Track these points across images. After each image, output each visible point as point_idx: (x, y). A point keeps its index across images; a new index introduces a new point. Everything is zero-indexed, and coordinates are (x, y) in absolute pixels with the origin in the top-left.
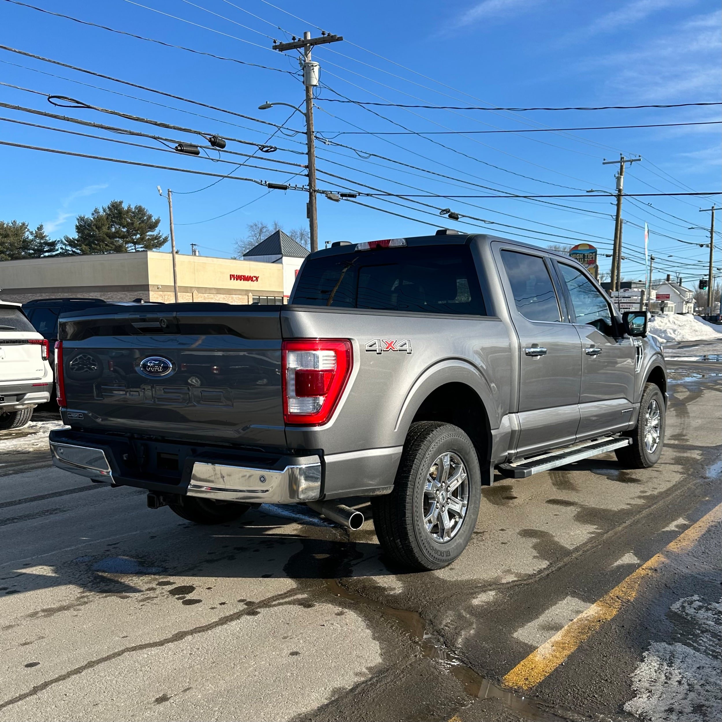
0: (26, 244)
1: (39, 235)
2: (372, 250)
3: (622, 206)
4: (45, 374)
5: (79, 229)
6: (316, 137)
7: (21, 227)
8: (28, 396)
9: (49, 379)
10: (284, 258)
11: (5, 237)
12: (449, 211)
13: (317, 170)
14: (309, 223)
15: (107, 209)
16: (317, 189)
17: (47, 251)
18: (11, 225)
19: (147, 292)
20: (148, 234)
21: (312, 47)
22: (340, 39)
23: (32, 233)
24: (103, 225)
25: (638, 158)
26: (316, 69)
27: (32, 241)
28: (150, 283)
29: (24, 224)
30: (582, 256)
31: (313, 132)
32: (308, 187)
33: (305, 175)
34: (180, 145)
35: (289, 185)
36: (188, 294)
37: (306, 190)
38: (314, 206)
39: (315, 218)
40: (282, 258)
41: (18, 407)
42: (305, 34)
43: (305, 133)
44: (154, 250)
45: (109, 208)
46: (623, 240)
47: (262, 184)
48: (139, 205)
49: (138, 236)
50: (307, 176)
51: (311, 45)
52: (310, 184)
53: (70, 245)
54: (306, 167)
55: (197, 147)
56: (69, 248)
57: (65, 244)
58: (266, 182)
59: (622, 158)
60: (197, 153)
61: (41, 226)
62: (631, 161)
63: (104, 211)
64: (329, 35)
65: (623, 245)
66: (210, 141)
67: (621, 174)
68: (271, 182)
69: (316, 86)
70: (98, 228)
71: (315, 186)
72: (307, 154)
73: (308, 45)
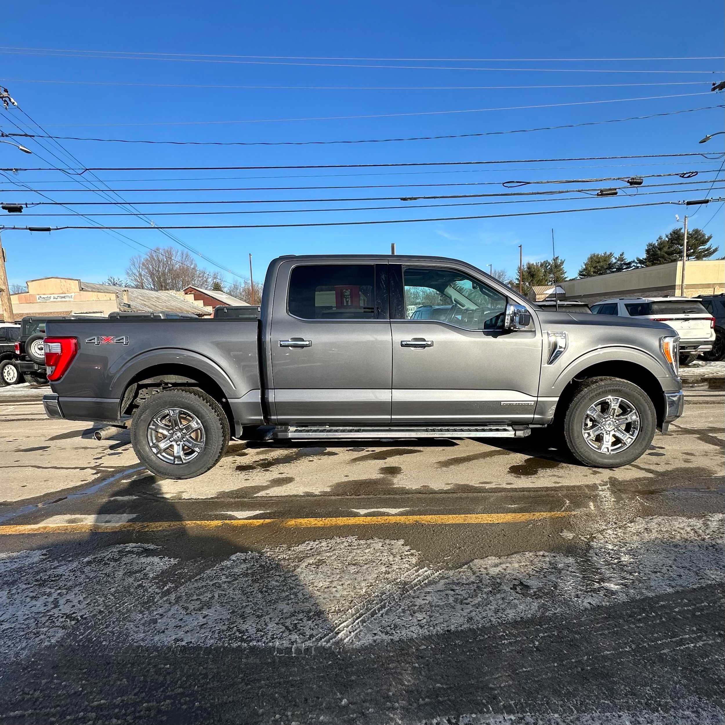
0: (610, 266)
1: (621, 259)
4: (711, 336)
5: (648, 251)
7: (609, 255)
8: (700, 347)
9: (713, 338)
11: (598, 263)
15: (669, 235)
17: (625, 269)
18: (603, 255)
19: (673, 290)
20: (700, 248)
23: (616, 258)
24: (664, 247)
27: (615, 263)
28: (676, 284)
29: (611, 253)
34: (601, 191)
36: (710, 289)
41: (692, 353)
44: (704, 259)
45: (671, 234)
48: (696, 228)
49: (692, 251)
53: (640, 263)
55: (616, 189)
56: (639, 265)
57: (637, 263)
60: (616, 193)
61: (623, 253)
63: (667, 236)
66: (628, 182)
70: (660, 249)
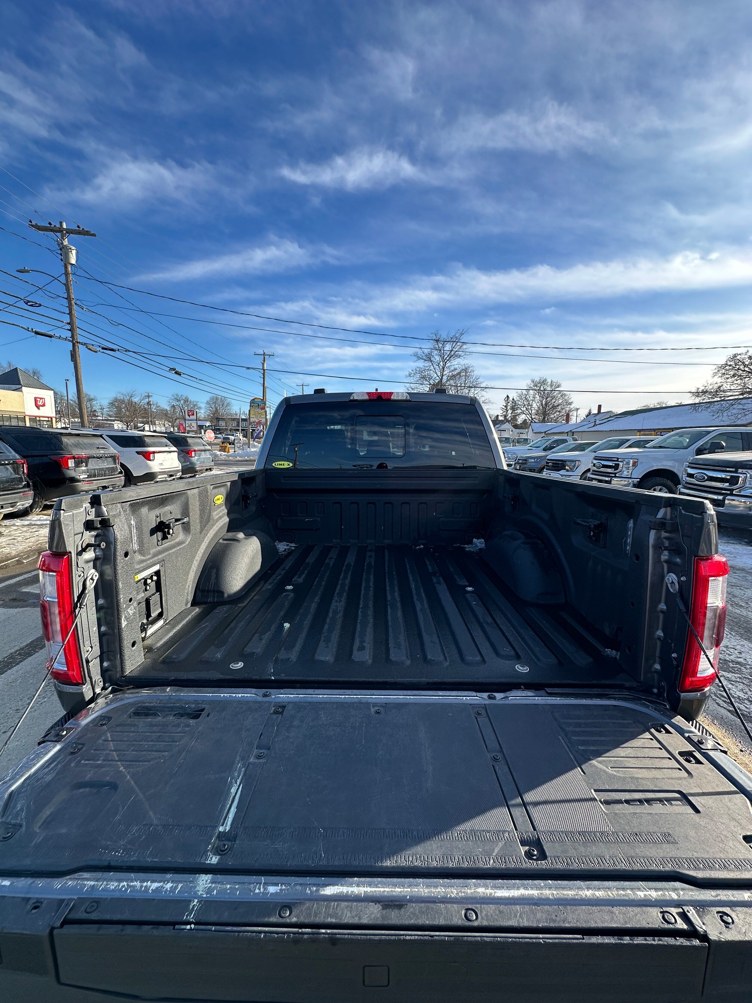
2: (370, 400)
3: (266, 379)
6: (76, 304)
10: (23, 388)
12: (175, 370)
13: (78, 327)
14: (73, 365)
16: (78, 341)
21: (68, 234)
22: (94, 235)
25: (272, 354)
26: (74, 252)
30: (257, 405)
31: (73, 299)
32: (71, 339)
33: (68, 330)
35: (54, 335)
37: (69, 340)
38: (77, 353)
39: (78, 362)
40: (21, 388)
42: (61, 223)
43: (65, 298)
46: (267, 398)
47: (29, 331)
50: (70, 330)
51: (67, 233)
52: (72, 337)
54: (69, 324)
58: (32, 329)
59: (264, 353)
62: (270, 355)
64: (83, 229)
65: (267, 400)
67: (264, 361)
68: (37, 330)
69: (74, 264)
71: (77, 338)
72: (68, 314)
73: (65, 232)
